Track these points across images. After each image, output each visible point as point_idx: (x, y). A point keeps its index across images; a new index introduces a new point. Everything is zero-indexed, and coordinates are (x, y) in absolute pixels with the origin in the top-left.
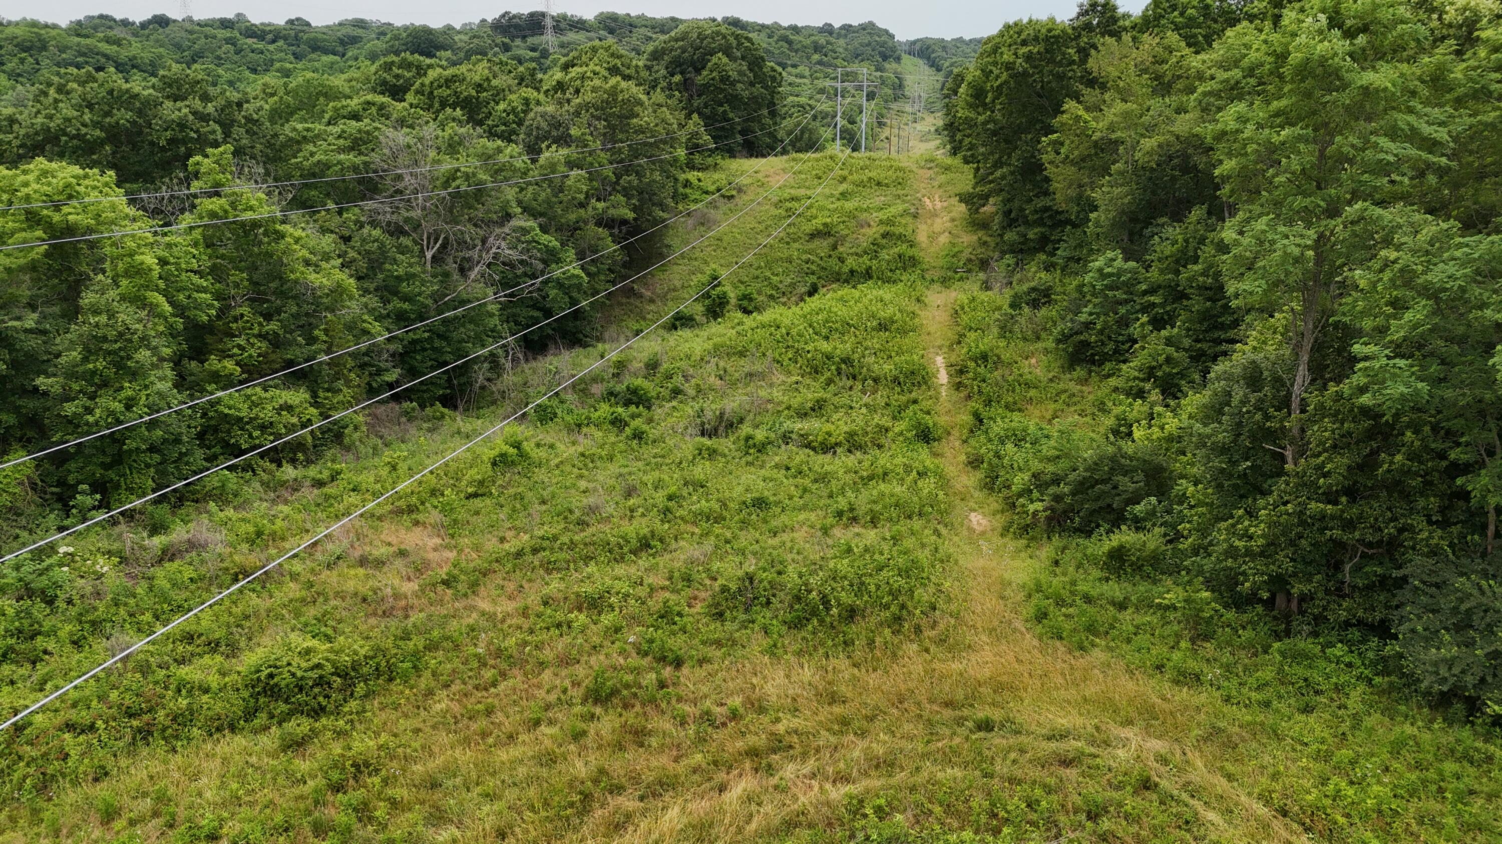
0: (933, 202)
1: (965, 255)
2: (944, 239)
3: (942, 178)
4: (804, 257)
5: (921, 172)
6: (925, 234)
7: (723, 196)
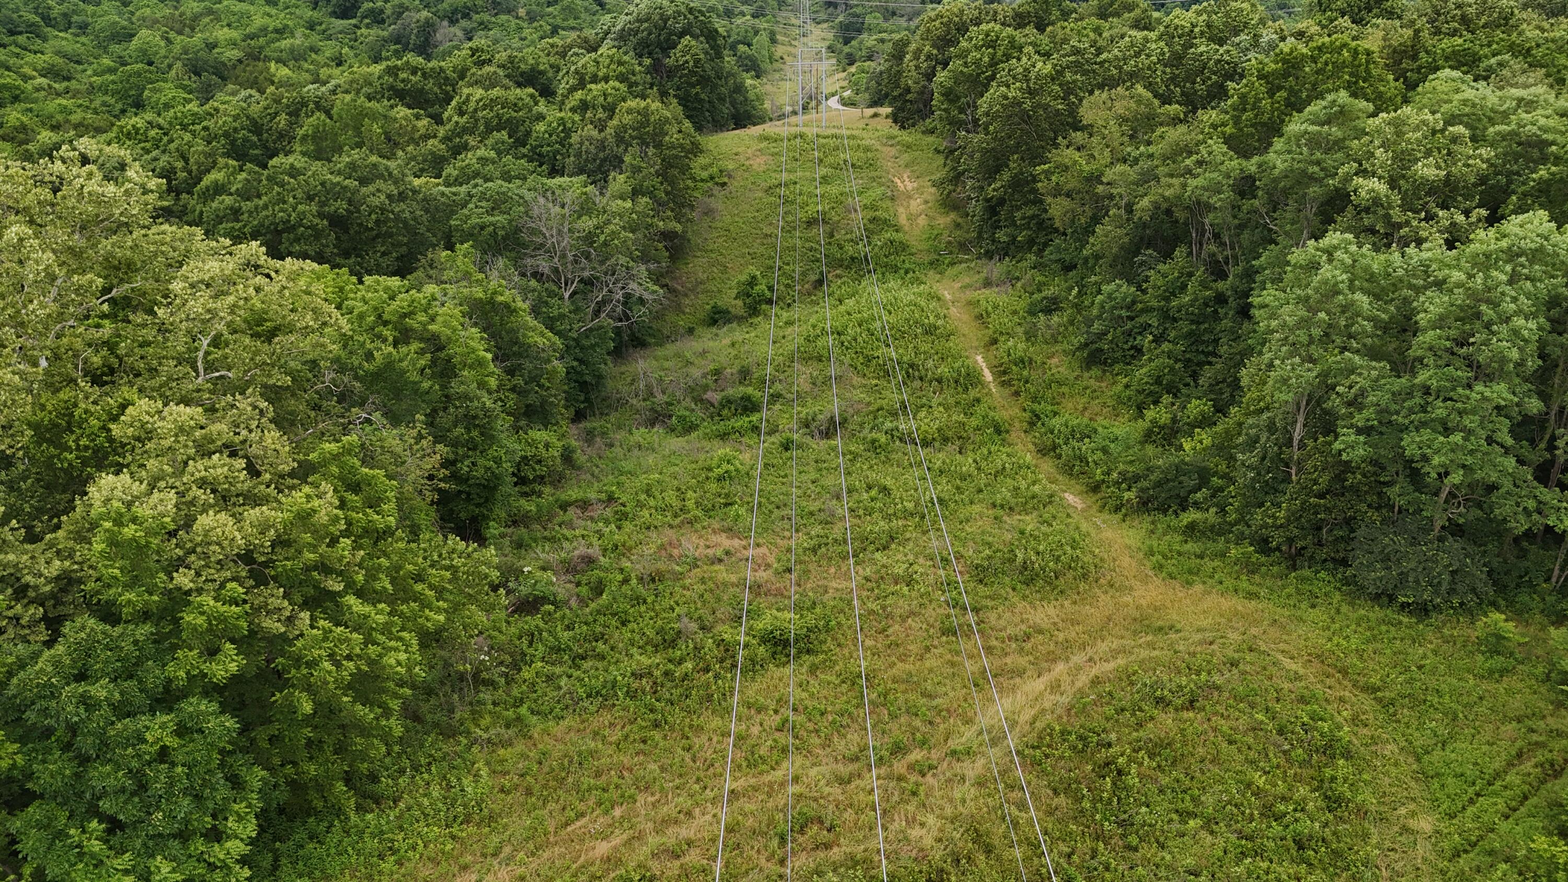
0: (905, 184)
1: (945, 238)
2: (922, 221)
3: (906, 157)
4: (807, 245)
5: (884, 149)
6: (904, 216)
7: (717, 184)
